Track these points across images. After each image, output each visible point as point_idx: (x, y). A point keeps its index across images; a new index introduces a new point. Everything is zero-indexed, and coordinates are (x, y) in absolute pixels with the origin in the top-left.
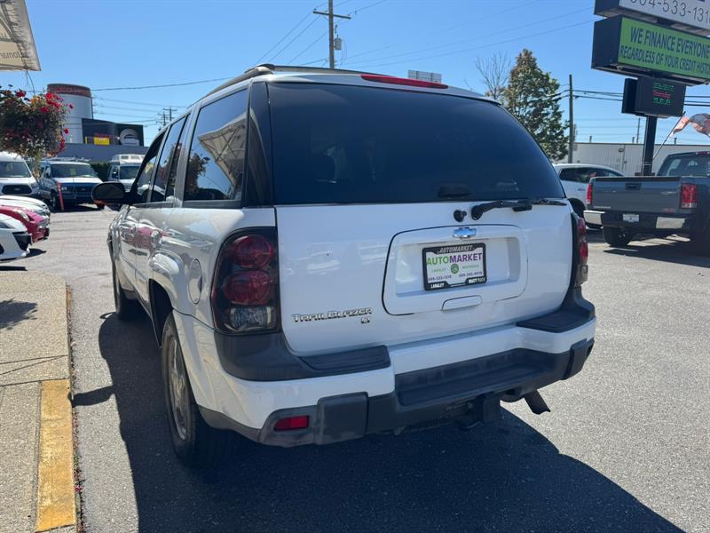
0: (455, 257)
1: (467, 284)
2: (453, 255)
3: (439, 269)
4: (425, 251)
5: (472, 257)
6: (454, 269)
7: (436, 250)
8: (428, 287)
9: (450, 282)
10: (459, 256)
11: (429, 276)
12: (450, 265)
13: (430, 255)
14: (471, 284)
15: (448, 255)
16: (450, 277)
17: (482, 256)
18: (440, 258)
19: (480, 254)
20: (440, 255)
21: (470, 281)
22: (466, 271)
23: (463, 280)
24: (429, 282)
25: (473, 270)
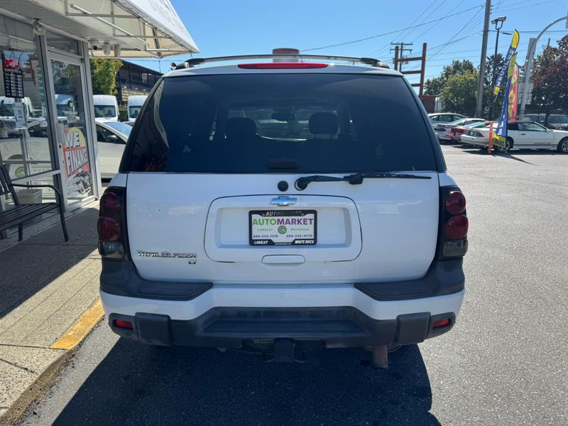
0: (283, 220)
1: (293, 243)
2: (281, 218)
3: (266, 229)
4: (251, 213)
5: (302, 222)
6: (282, 230)
7: (262, 213)
8: (252, 243)
9: (275, 240)
10: (288, 220)
11: (253, 234)
12: (277, 226)
13: (255, 217)
14: (298, 244)
15: (276, 218)
16: (277, 236)
17: (313, 221)
18: (267, 220)
19: (311, 220)
20: (267, 218)
21: (296, 242)
22: (294, 233)
23: (290, 240)
24: (253, 238)
25: (302, 233)
